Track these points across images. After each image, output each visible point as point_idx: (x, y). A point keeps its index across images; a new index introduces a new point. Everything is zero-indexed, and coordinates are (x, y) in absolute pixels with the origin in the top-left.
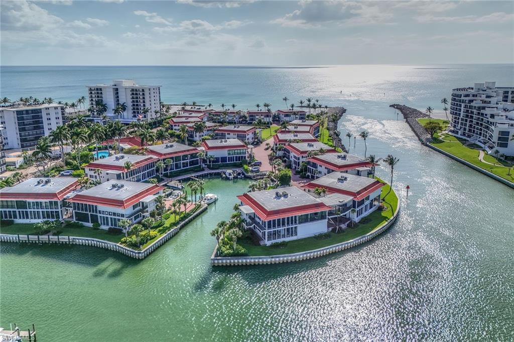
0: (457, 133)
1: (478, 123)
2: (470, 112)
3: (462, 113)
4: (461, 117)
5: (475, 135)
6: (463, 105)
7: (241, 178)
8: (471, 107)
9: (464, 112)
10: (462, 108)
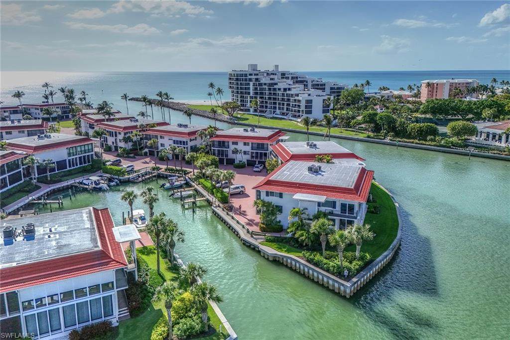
0: (249, 110)
1: (270, 98)
2: (259, 89)
3: (251, 91)
4: (251, 95)
5: (268, 109)
6: (251, 84)
7: (117, 185)
8: (261, 85)
9: (253, 90)
10: (251, 87)
